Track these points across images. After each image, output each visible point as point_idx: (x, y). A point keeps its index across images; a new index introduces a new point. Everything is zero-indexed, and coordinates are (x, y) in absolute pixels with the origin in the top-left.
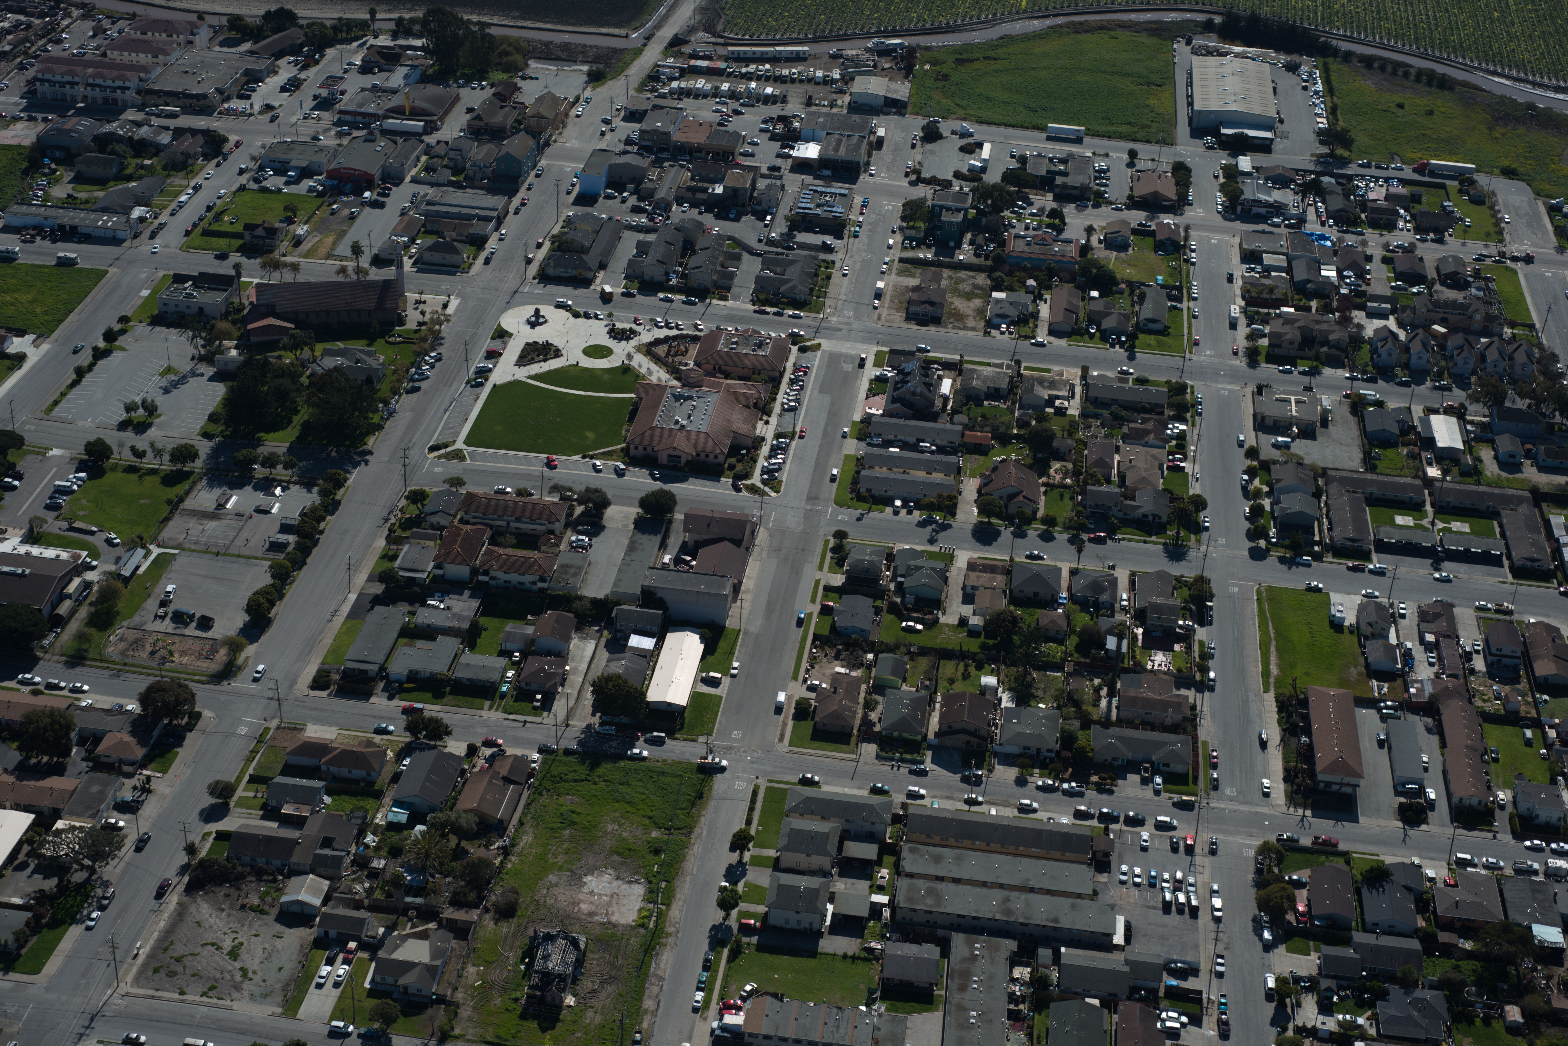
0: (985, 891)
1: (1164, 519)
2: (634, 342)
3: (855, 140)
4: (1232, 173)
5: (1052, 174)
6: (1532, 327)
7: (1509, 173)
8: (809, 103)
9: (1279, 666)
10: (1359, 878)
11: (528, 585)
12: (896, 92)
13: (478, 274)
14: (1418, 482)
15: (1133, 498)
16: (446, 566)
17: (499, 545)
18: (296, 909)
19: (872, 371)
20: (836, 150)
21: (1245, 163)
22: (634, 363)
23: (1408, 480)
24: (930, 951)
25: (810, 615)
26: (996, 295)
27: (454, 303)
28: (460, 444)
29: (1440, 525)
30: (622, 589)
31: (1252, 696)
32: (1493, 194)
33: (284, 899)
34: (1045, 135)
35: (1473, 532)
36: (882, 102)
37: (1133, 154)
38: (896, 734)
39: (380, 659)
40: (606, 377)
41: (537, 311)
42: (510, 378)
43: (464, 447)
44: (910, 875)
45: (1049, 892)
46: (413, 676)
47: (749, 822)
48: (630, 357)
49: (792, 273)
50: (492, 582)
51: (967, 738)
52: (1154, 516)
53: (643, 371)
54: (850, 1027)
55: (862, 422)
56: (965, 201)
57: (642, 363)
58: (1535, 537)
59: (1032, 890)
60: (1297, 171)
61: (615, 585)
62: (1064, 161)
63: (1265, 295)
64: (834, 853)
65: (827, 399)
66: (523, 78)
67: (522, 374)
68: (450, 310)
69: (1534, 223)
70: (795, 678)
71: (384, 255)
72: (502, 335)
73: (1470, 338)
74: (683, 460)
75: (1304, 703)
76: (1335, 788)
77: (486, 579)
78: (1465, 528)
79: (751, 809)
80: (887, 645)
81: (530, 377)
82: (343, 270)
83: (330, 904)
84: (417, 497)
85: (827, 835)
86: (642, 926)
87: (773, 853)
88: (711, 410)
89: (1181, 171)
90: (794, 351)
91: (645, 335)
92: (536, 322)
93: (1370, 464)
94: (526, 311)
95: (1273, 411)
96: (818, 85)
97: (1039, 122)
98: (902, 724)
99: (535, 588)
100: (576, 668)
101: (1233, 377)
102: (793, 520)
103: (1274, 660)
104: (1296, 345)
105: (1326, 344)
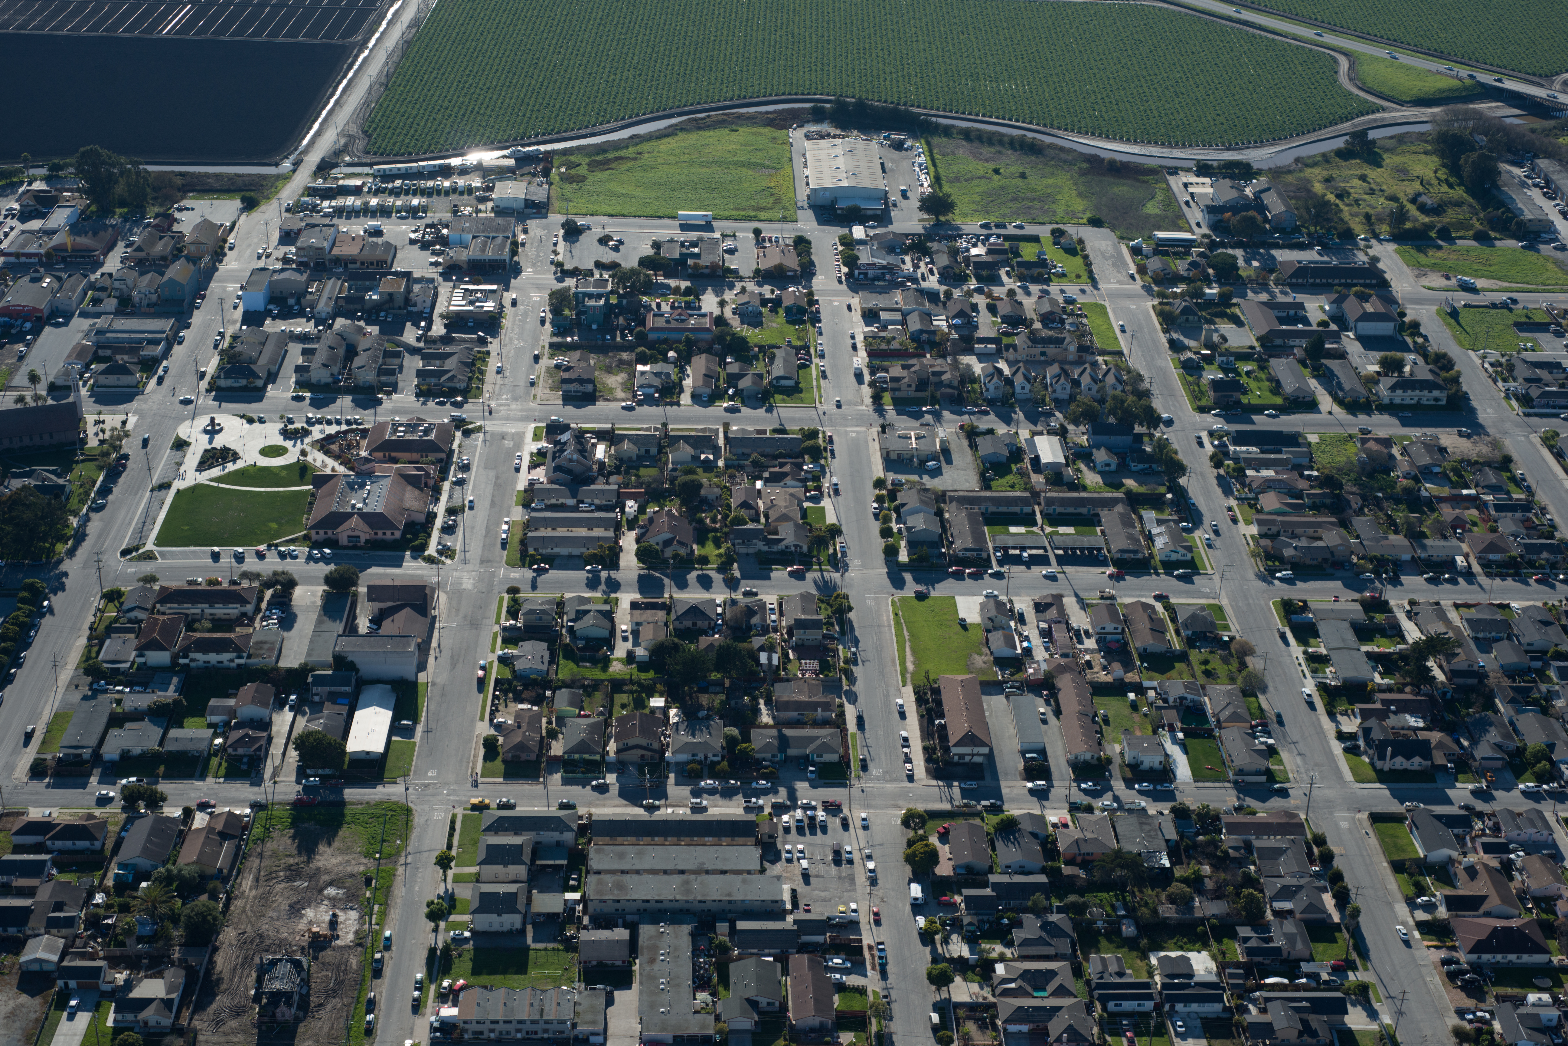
0: (666, 878)
1: (805, 549)
2: (307, 440)
3: (499, 240)
4: (848, 243)
5: (684, 257)
6: (1120, 353)
7: (1095, 222)
8: (455, 210)
9: (914, 663)
10: (992, 831)
11: (226, 663)
12: (535, 194)
13: (152, 392)
14: (1027, 494)
15: (776, 533)
16: (148, 653)
17: (195, 630)
18: (35, 967)
19: (531, 447)
20: (483, 251)
21: (858, 232)
22: (309, 459)
23: (1018, 494)
24: (621, 934)
25: (491, 663)
26: (640, 368)
27: (132, 420)
28: (150, 546)
29: (1048, 530)
30: (314, 658)
31: (892, 691)
32: (1081, 241)
33: (23, 959)
34: (677, 223)
35: (1077, 533)
36: (522, 205)
37: (757, 232)
38: (576, 756)
39: (93, 741)
40: (284, 473)
41: (213, 419)
42: (192, 483)
43: (154, 548)
44: (598, 872)
45: (723, 872)
46: (125, 755)
47: (450, 847)
48: (304, 453)
49: (450, 364)
50: (192, 664)
51: (641, 752)
52: (796, 546)
53: (318, 464)
54: (554, 1004)
55: (526, 491)
56: (606, 287)
57: (317, 458)
58: (1130, 530)
59: (707, 872)
60: (907, 235)
61: (309, 654)
62: (694, 244)
63: (883, 346)
64: (528, 861)
65: (492, 474)
66: (180, 210)
67: (204, 478)
68: (129, 427)
69: (1118, 262)
70: (482, 719)
71: (60, 382)
72: (181, 445)
73: (1066, 367)
74: (363, 540)
75: (937, 692)
76: (967, 759)
77: (186, 661)
78: (1071, 530)
79: (451, 835)
80: (563, 681)
81: (212, 480)
82: (21, 399)
83: (68, 958)
84: (113, 596)
85: (520, 847)
86: (360, 945)
87: (474, 869)
88: (385, 492)
89: (802, 244)
90: (458, 434)
91: (317, 432)
92: (213, 430)
93: (986, 484)
94: (203, 421)
95: (896, 446)
96: (462, 193)
97: (671, 212)
98: (582, 747)
99: (233, 665)
100: (278, 732)
101: (860, 420)
102: (468, 582)
103: (909, 658)
104: (914, 387)
105: (940, 384)
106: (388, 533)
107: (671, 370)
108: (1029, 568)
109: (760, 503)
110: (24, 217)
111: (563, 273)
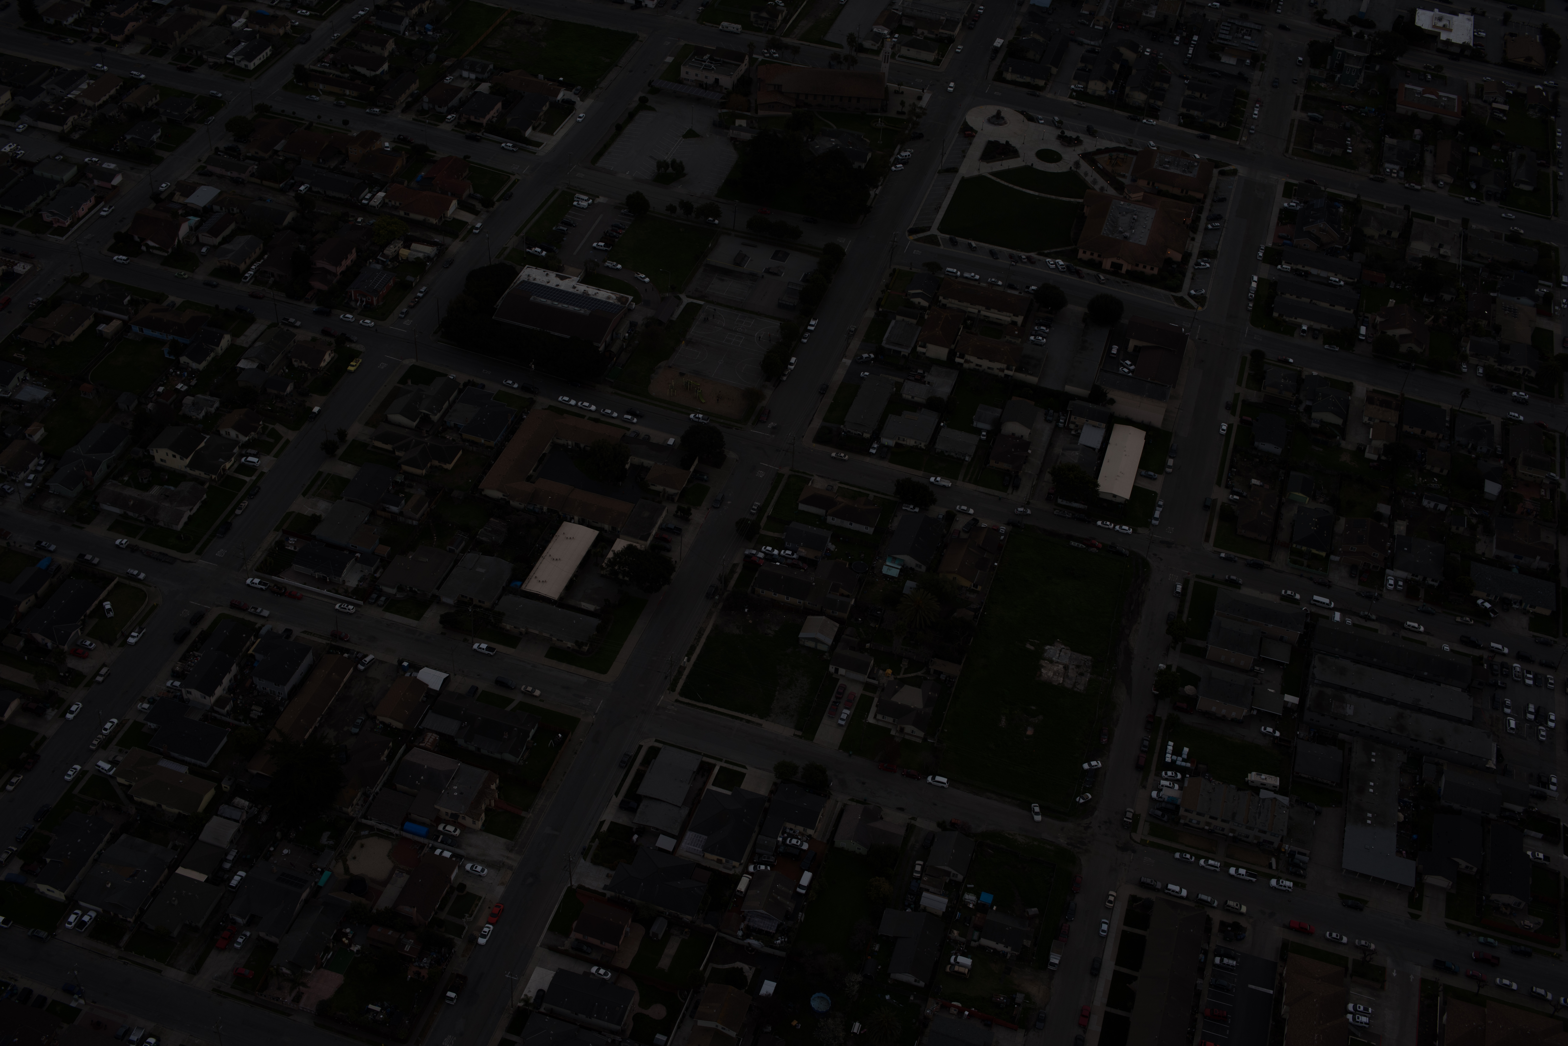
0: (1380, 705)
1: (1533, 374)
2: (1079, 150)
5: (1436, 31)
11: (996, 372)
15: (1507, 351)
16: (928, 345)
18: (813, 647)
19: (1281, 203)
22: (1081, 172)
24: (1334, 754)
26: (1388, 140)
27: (927, 97)
28: (934, 231)
33: (802, 635)
37: (1506, 16)
38: (1305, 549)
39: (874, 424)
40: (1057, 181)
41: (998, 112)
42: (976, 173)
43: (938, 233)
44: (1319, 683)
45: (1436, 714)
46: (901, 445)
47: (1181, 614)
48: (1077, 164)
50: (967, 365)
53: (1090, 180)
55: (1273, 249)
57: (1087, 172)
59: (1422, 711)
64: (1255, 653)
65: (1244, 223)
67: (987, 169)
68: (924, 103)
70: (1219, 484)
72: (968, 132)
74: (1124, 268)
77: (961, 361)
79: (1182, 602)
80: (1298, 465)
81: (993, 174)
83: (840, 645)
84: (900, 278)
85: (1248, 637)
87: (1202, 644)
88: (1150, 225)
90: (1216, 174)
91: (1088, 144)
92: (997, 122)
94: (989, 111)
98: (1311, 540)
99: (1001, 374)
100: (1035, 452)
106: (1148, 268)
107: (1416, 149)
111: (1321, 23)
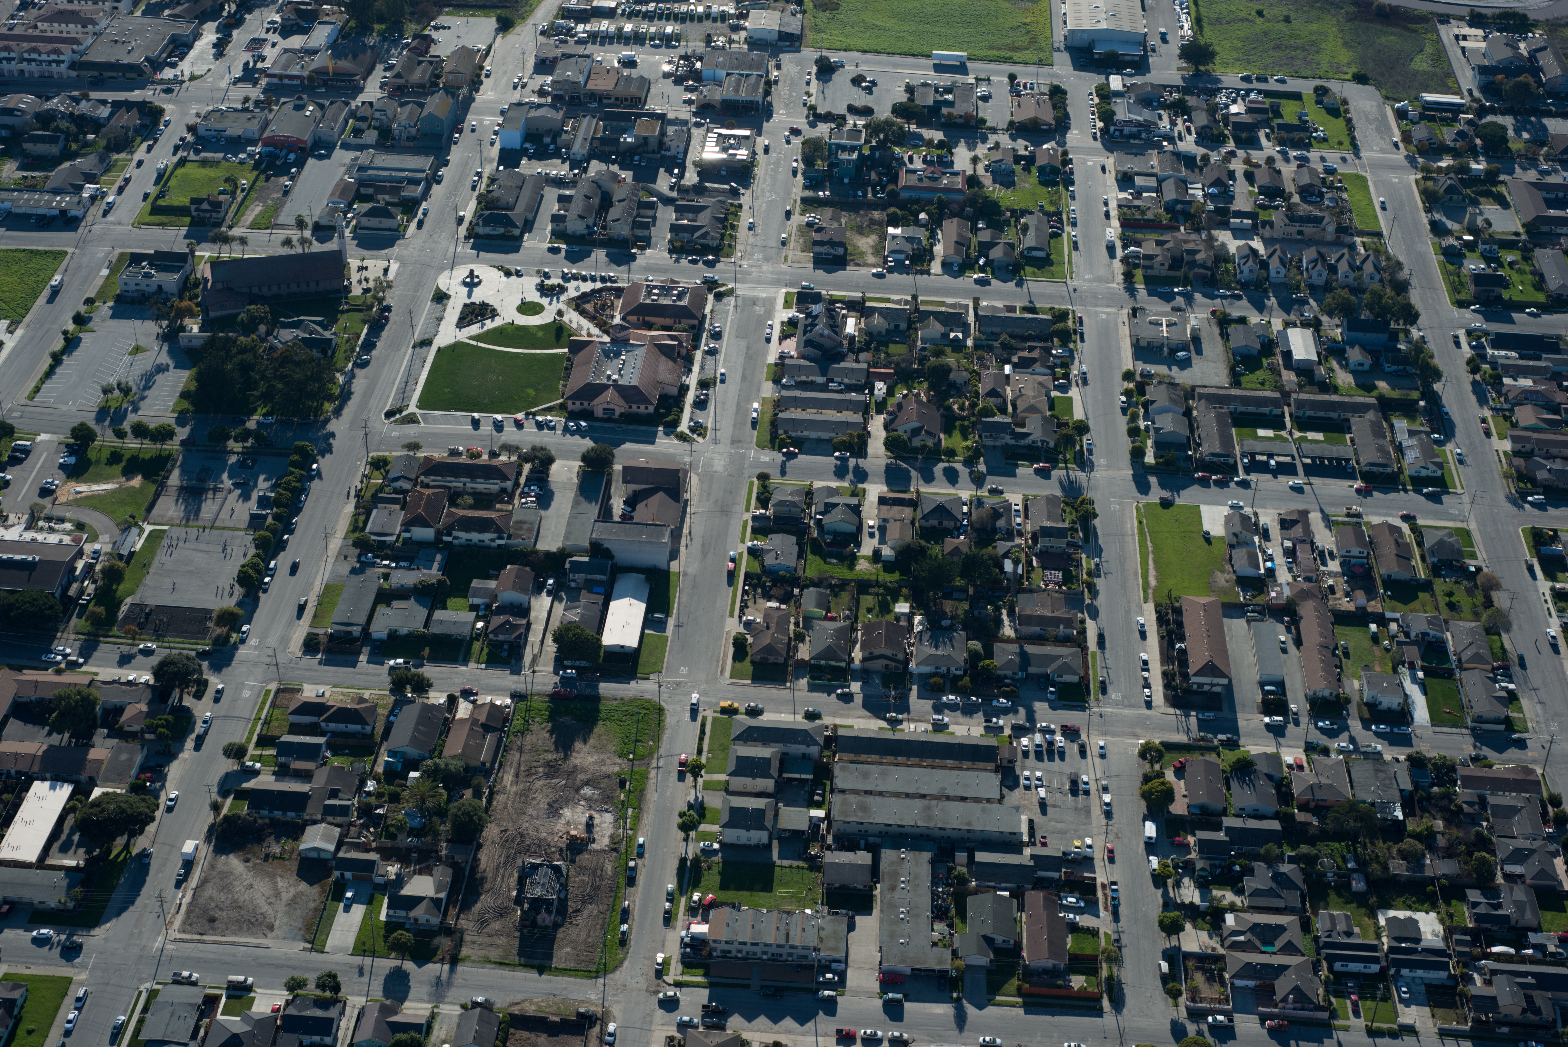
0: (908, 801)
1: (1052, 444)
2: (563, 298)
3: (753, 79)
4: (1105, 94)
5: (938, 104)
6: (1379, 235)
7: (1361, 79)
8: (708, 40)
9: (1157, 578)
10: (1228, 769)
11: (487, 542)
12: (789, 25)
13: (413, 236)
14: (1277, 395)
15: (1023, 425)
16: (413, 529)
17: (457, 506)
18: (314, 855)
19: (783, 315)
20: (737, 90)
21: (1116, 82)
22: (566, 319)
23: (1268, 394)
24: (863, 858)
25: (741, 554)
26: (891, 230)
27: (394, 267)
28: (412, 408)
29: (1297, 434)
30: (571, 542)
31: (1134, 607)
32: (1345, 102)
33: (302, 847)
34: (931, 62)
35: (1327, 440)
36: (776, 37)
37: (1012, 77)
38: (823, 662)
39: (362, 620)
40: (540, 334)
41: (472, 272)
42: (452, 341)
43: (417, 410)
44: (843, 791)
45: (964, 799)
46: (393, 635)
47: (700, 752)
48: (560, 313)
49: (704, 219)
50: (456, 542)
51: (885, 662)
52: (1043, 441)
53: (574, 325)
54: (799, 930)
55: (776, 365)
56: (859, 139)
57: (573, 318)
58: (1381, 441)
59: (948, 798)
60: (1165, 87)
61: (566, 538)
62: (948, 91)
63: (1138, 216)
64: (776, 775)
65: (743, 343)
66: (436, 28)
67: (464, 335)
68: (391, 276)
69: (1383, 128)
70: (732, 615)
71: (324, 222)
72: (441, 297)
73: (1324, 250)
74: (617, 413)
75: (1178, 611)
76: (1206, 688)
77: (449, 539)
78: (1320, 436)
79: (701, 739)
80: (811, 580)
81: (471, 338)
82: (288, 242)
83: (344, 848)
84: (379, 464)
85: (768, 761)
86: (615, 850)
87: (723, 777)
88: (639, 363)
89: (1057, 94)
90: (711, 297)
91: (573, 289)
92: (472, 282)
93: (1236, 380)
94: (462, 272)
95: (1147, 333)
96: (715, 20)
97: (925, 49)
98: (828, 653)
99: (494, 544)
100: (537, 618)
101: (1111, 300)
102: (719, 465)
103: (1152, 572)
104: (1167, 266)
105: (1193, 264)
106: (642, 407)
107: (922, 234)
108: (1275, 477)
109: (1008, 389)
110: (286, 31)
111: (816, 117)
